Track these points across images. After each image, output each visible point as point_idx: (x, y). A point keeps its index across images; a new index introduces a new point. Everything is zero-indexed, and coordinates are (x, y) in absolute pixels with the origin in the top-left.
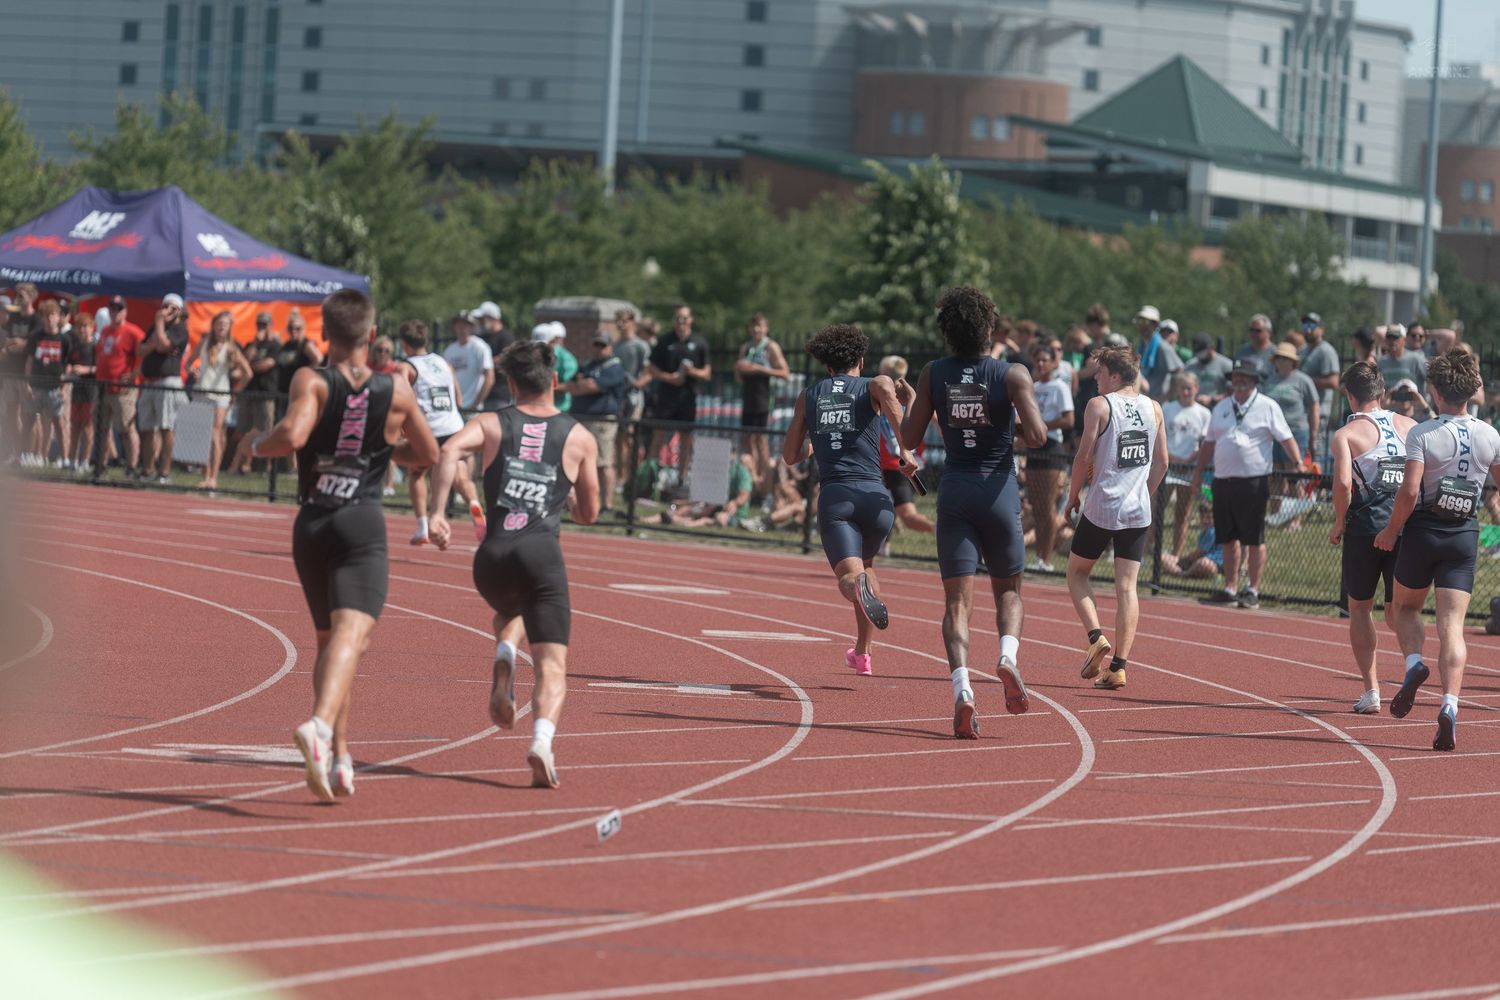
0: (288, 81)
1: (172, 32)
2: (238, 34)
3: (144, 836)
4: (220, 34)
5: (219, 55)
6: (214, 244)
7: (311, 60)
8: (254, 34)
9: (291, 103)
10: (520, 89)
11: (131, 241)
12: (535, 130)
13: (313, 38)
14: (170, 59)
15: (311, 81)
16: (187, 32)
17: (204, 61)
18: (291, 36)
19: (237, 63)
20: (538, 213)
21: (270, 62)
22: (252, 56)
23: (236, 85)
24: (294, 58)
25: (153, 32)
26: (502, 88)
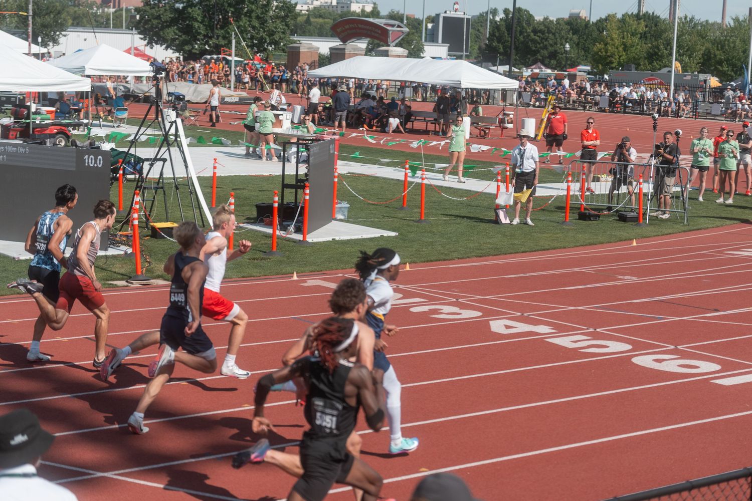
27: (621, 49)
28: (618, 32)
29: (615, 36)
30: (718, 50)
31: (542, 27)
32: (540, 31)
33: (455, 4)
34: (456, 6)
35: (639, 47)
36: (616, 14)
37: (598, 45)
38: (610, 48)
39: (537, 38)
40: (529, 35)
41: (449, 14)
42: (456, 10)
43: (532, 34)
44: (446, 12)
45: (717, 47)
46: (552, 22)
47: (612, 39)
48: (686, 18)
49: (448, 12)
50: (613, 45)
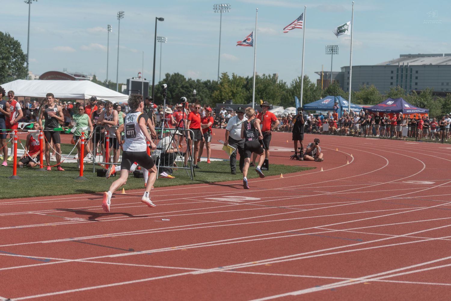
0: (413, 84)
1: (397, 78)
2: (406, 78)
3: (409, 198)
4: (404, 78)
5: (404, 81)
6: (407, 106)
7: (416, 81)
8: (408, 78)
9: (414, 86)
10: (445, 84)
11: (395, 105)
12: (447, 89)
13: (417, 78)
14: (397, 81)
15: (416, 84)
16: (399, 78)
17: (402, 81)
18: (414, 78)
19: (406, 81)
20: (448, 101)
21: (411, 81)
22: (408, 81)
23: (406, 84)
24: (414, 80)
25: (395, 78)
26: (443, 84)
27: (230, 94)
28: (228, 84)
29: (226, 86)
30: (290, 96)
31: (187, 85)
32: (187, 87)
33: (139, 73)
34: (140, 75)
35: (242, 94)
36: (227, 73)
37: (216, 92)
38: (223, 94)
39: (183, 91)
40: (179, 89)
41: (135, 80)
42: (139, 77)
43: (181, 89)
44: (133, 78)
45: (290, 94)
46: (194, 81)
47: (225, 88)
48: (269, 76)
49: (134, 78)
50: (225, 92)
